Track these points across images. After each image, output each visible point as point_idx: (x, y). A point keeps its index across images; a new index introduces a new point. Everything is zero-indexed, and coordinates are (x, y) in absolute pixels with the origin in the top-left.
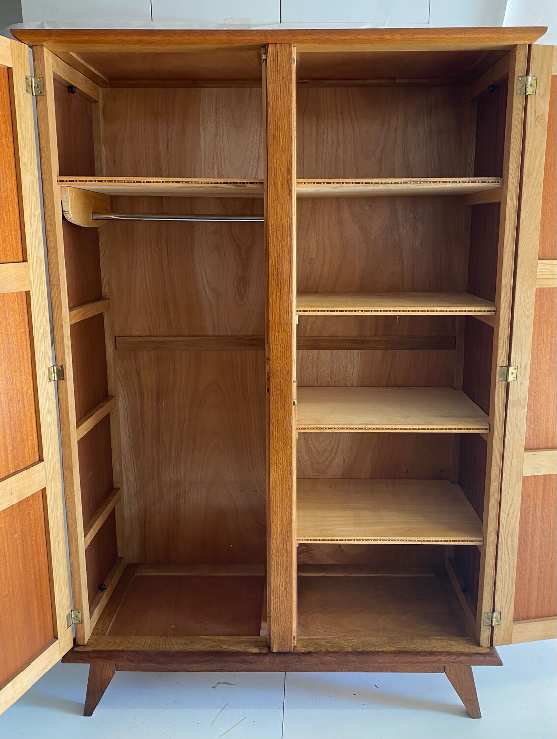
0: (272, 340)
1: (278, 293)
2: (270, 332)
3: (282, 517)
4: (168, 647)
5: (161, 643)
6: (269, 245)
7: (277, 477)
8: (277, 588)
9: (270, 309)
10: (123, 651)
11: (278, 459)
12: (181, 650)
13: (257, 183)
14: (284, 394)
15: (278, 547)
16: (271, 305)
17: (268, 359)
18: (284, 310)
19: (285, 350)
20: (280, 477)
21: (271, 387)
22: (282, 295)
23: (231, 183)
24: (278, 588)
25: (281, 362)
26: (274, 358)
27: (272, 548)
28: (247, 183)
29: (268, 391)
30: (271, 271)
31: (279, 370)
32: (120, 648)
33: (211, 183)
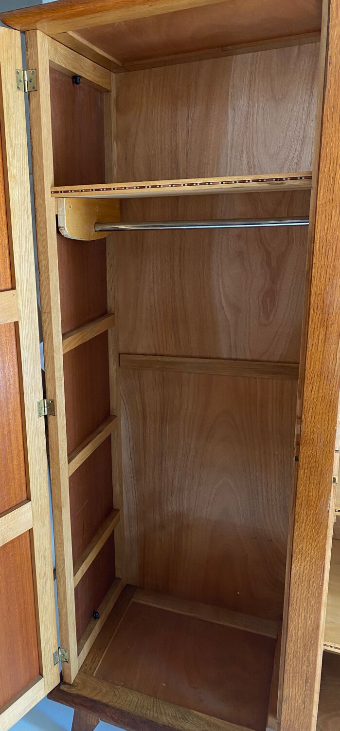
0: (307, 397)
1: (323, 332)
2: (305, 386)
3: (305, 619)
4: (155, 715)
5: (149, 707)
6: (314, 266)
7: (302, 570)
8: (292, 698)
9: (308, 354)
10: (107, 706)
11: (304, 548)
12: (170, 726)
13: (301, 178)
14: (320, 468)
15: (297, 652)
16: (309, 349)
17: (300, 418)
18: (330, 355)
19: (327, 411)
20: (306, 572)
21: (302, 456)
22: (328, 336)
23: (262, 180)
24: (294, 698)
25: (319, 427)
26: (309, 419)
27: (288, 650)
28: (286, 179)
29: (297, 459)
30: (314, 302)
31: (316, 435)
32: (105, 701)
33: (235, 182)
